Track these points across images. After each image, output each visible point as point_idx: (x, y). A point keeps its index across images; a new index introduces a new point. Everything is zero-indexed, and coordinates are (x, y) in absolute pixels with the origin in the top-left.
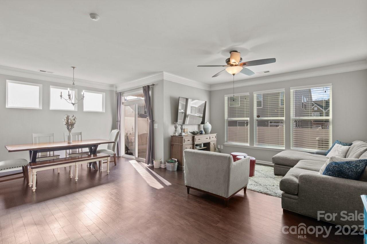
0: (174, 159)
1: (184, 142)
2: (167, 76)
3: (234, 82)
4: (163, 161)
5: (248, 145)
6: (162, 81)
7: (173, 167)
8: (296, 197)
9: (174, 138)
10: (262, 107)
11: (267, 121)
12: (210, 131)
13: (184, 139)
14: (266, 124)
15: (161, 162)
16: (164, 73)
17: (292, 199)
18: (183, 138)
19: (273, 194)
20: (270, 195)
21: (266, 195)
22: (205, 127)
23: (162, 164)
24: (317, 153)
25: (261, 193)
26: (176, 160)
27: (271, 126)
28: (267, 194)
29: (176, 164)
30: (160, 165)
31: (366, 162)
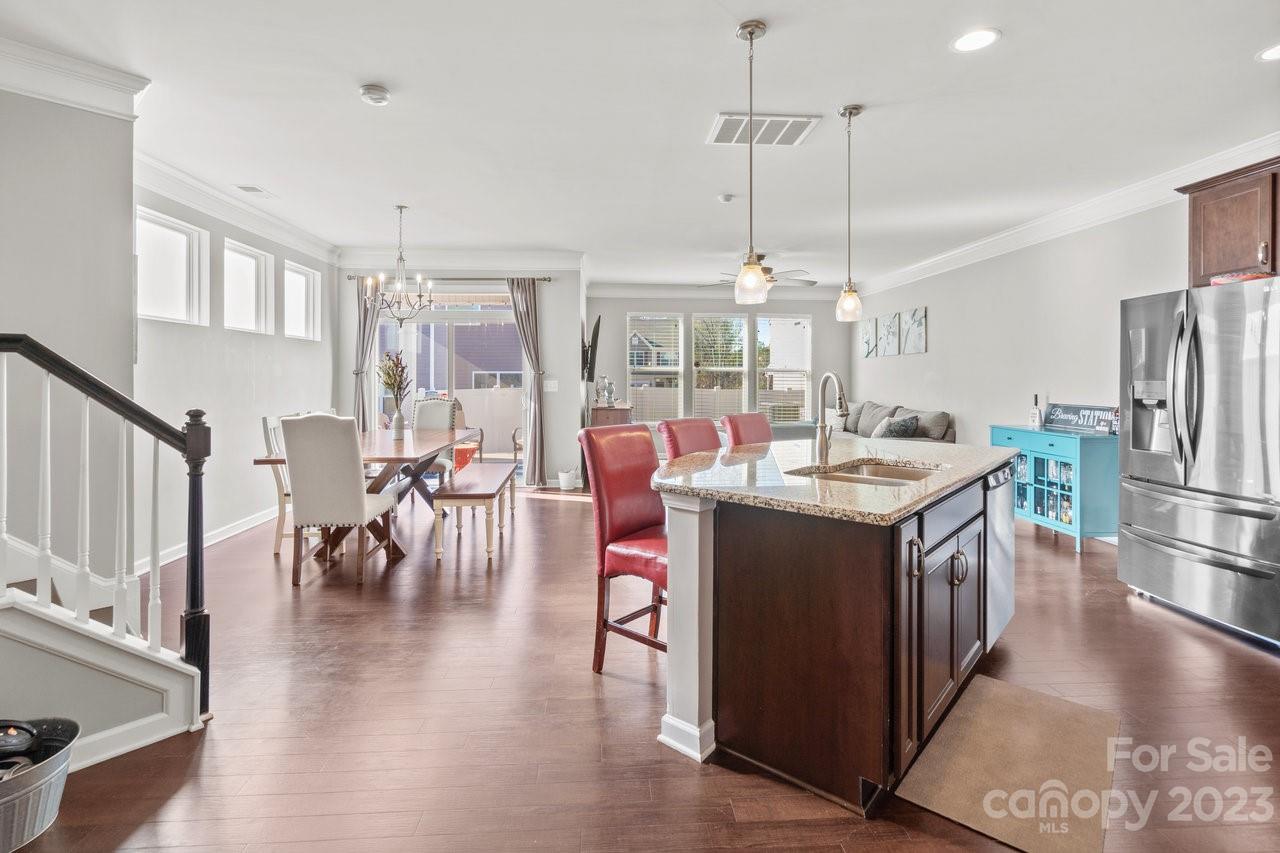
9: (596, 411)
16: (584, 257)
31: (916, 419)
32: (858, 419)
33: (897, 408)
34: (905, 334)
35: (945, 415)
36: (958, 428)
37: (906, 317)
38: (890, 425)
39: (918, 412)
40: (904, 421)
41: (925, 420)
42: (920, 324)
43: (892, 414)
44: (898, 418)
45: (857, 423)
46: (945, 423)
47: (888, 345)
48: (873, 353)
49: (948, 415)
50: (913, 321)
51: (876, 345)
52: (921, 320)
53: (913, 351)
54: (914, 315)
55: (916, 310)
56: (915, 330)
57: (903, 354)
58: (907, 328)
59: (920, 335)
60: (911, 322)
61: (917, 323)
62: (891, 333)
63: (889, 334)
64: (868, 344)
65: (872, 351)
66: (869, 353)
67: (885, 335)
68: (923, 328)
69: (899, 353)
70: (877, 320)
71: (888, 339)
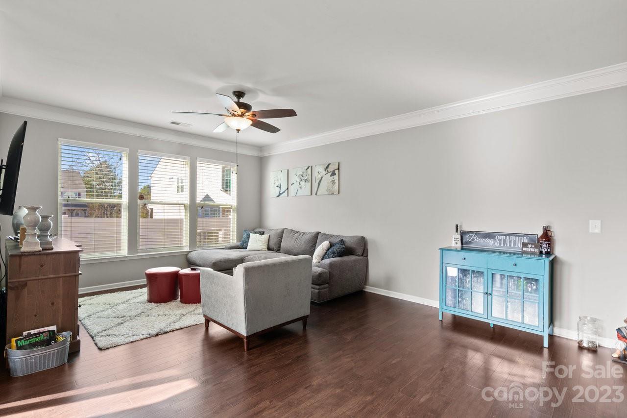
0: (34, 332)
8: (327, 285)
17: (326, 288)
26: (54, 328)
31: (343, 242)
32: (280, 240)
33: (318, 234)
34: (318, 181)
37: (319, 169)
41: (350, 242)
42: (333, 174)
46: (363, 244)
47: (301, 188)
49: (364, 238)
50: (326, 172)
51: (288, 189)
52: (334, 171)
53: (326, 193)
54: (327, 167)
55: (329, 164)
56: (328, 178)
57: (316, 194)
58: (320, 176)
59: (333, 182)
60: (324, 172)
61: (331, 173)
62: (303, 180)
63: (301, 180)
64: (280, 188)
65: (284, 192)
66: (280, 194)
67: (297, 181)
68: (336, 177)
69: (311, 194)
70: (288, 170)
71: (300, 184)
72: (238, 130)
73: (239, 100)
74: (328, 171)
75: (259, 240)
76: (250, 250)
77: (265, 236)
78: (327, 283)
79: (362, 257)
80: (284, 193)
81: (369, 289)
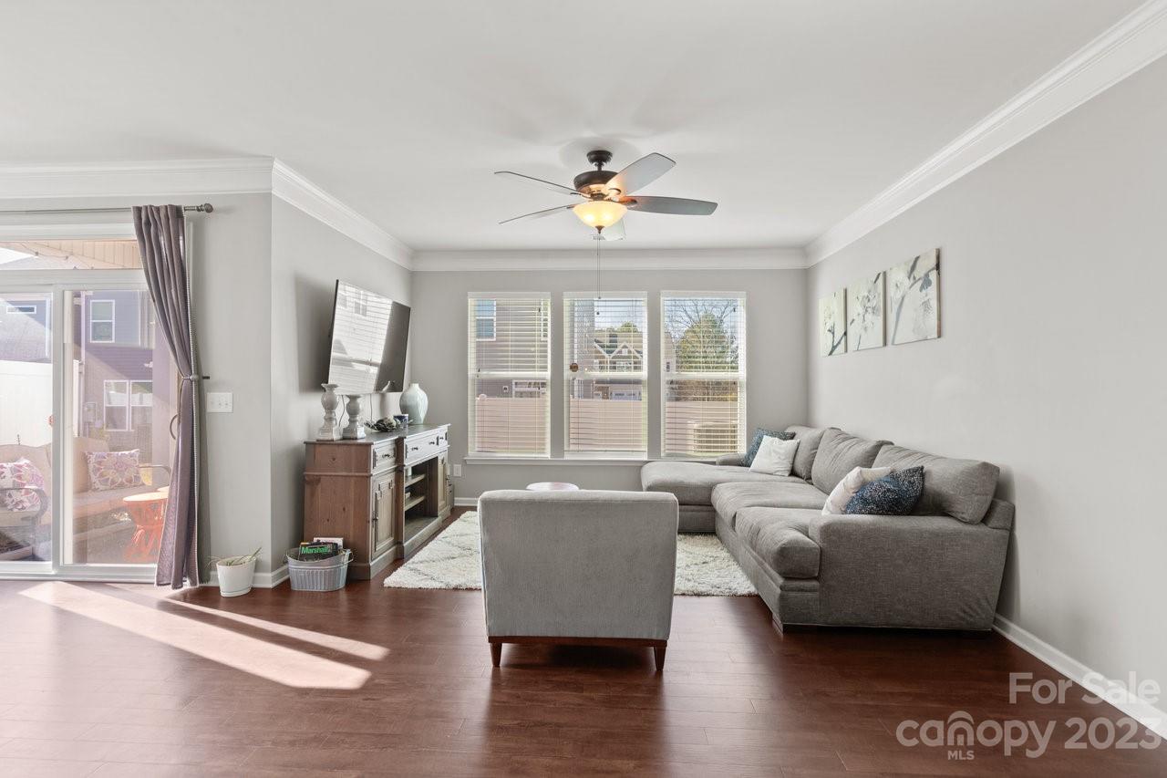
0: (323, 540)
1: (374, 465)
2: (286, 181)
3: (599, 252)
4: (267, 556)
5: (548, 455)
6: (267, 198)
7: (332, 575)
8: (815, 583)
9: (319, 449)
10: (495, 339)
11: (508, 382)
12: (422, 414)
13: (375, 453)
14: (505, 389)
15: (258, 567)
16: (278, 165)
17: (806, 591)
18: (373, 447)
19: (713, 591)
20: (708, 595)
21: (695, 599)
22: (409, 403)
23: (264, 571)
24: (725, 463)
25: (683, 594)
26: (339, 541)
27: (521, 394)
28: (698, 595)
29: (345, 557)
30: (254, 579)
31: (921, 473)
32: (814, 455)
33: (880, 445)
34: (895, 307)
35: (988, 469)
36: (1020, 501)
37: (898, 276)
38: (863, 485)
39: (925, 455)
40: (893, 476)
41: (940, 476)
42: (927, 283)
43: (869, 459)
44: (879, 470)
45: (811, 463)
46: (991, 488)
47: (867, 330)
48: (841, 348)
49: (997, 469)
50: (912, 281)
51: (845, 334)
52: (927, 275)
53: (913, 338)
54: (913, 268)
55: (917, 258)
56: (916, 296)
57: (893, 344)
58: (899, 296)
59: (926, 304)
60: (907, 283)
61: (920, 283)
62: (869, 310)
63: (866, 311)
64: (833, 333)
65: (839, 343)
66: (834, 348)
67: (859, 314)
68: (932, 290)
69: (885, 344)
70: (846, 291)
71: (864, 320)
72: (600, 228)
73: (600, 168)
74: (914, 278)
75: (774, 451)
76: (754, 472)
77: (791, 444)
78: (816, 579)
79: (983, 529)
80: (840, 345)
81: (1018, 635)
